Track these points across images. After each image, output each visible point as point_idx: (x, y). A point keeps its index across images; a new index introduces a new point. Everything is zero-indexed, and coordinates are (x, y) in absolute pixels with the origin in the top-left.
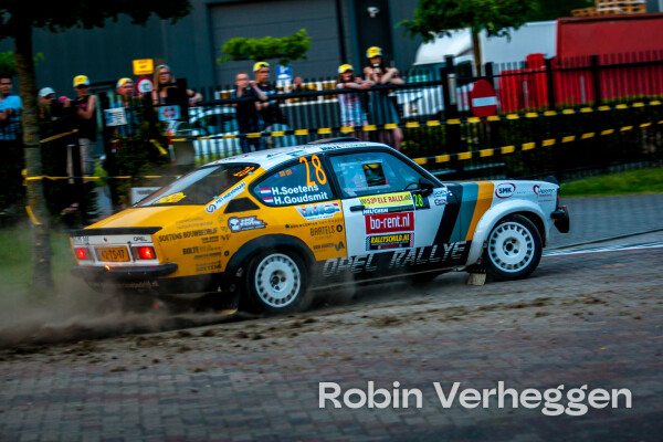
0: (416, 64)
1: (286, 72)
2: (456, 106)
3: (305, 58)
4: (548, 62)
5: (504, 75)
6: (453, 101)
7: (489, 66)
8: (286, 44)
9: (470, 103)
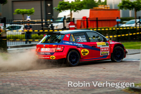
0: (58, 17)
1: (29, 17)
2: (66, 27)
3: (33, 14)
4: (87, 19)
5: (78, 21)
6: (65, 26)
7: (74, 19)
8: (29, 11)
9: (69, 27)
